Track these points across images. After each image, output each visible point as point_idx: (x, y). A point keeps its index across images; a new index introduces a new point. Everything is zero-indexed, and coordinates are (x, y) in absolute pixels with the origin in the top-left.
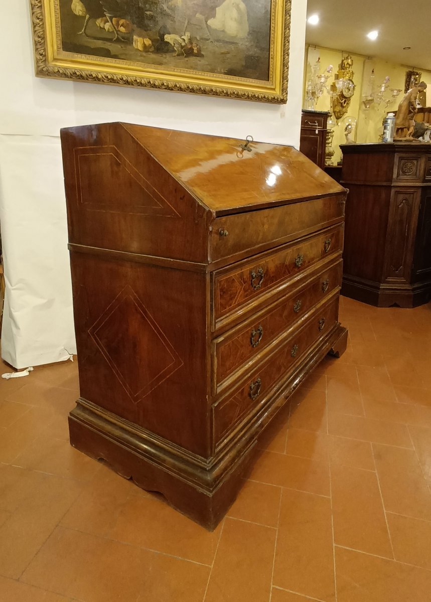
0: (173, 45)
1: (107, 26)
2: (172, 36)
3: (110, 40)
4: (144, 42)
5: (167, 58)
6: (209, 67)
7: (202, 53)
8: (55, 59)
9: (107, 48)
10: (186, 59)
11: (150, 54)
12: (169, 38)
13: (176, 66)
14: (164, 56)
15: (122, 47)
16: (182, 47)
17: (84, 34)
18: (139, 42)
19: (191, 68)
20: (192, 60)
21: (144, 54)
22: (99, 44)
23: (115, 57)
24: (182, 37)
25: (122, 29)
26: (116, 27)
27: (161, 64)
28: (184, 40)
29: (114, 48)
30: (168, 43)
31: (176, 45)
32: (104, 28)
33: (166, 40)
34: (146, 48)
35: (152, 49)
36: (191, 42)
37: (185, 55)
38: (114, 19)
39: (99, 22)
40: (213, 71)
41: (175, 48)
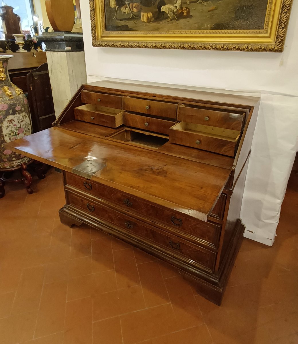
0: (167, 13)
1: (127, 10)
2: (167, 6)
3: (128, 19)
4: (148, 16)
5: (163, 23)
6: (196, 25)
7: (191, 14)
8: (102, 37)
9: (126, 24)
10: (178, 22)
11: (151, 24)
12: (165, 8)
13: (169, 29)
14: (161, 23)
15: (134, 22)
16: (174, 13)
17: (115, 19)
18: (145, 16)
19: (181, 28)
20: (182, 21)
21: (148, 24)
22: (123, 23)
23: (131, 29)
24: (175, 5)
25: (135, 10)
26: (131, 9)
27: (158, 29)
28: (176, 7)
29: (130, 24)
30: (164, 12)
31: (170, 13)
32: (125, 12)
33: (162, 10)
34: (149, 20)
35: (153, 19)
36: (181, 8)
37: (176, 19)
38: (131, 4)
39: (123, 9)
40: (199, 28)
41: (169, 15)
